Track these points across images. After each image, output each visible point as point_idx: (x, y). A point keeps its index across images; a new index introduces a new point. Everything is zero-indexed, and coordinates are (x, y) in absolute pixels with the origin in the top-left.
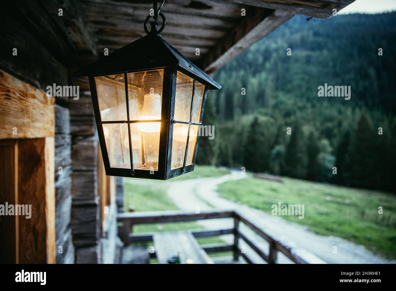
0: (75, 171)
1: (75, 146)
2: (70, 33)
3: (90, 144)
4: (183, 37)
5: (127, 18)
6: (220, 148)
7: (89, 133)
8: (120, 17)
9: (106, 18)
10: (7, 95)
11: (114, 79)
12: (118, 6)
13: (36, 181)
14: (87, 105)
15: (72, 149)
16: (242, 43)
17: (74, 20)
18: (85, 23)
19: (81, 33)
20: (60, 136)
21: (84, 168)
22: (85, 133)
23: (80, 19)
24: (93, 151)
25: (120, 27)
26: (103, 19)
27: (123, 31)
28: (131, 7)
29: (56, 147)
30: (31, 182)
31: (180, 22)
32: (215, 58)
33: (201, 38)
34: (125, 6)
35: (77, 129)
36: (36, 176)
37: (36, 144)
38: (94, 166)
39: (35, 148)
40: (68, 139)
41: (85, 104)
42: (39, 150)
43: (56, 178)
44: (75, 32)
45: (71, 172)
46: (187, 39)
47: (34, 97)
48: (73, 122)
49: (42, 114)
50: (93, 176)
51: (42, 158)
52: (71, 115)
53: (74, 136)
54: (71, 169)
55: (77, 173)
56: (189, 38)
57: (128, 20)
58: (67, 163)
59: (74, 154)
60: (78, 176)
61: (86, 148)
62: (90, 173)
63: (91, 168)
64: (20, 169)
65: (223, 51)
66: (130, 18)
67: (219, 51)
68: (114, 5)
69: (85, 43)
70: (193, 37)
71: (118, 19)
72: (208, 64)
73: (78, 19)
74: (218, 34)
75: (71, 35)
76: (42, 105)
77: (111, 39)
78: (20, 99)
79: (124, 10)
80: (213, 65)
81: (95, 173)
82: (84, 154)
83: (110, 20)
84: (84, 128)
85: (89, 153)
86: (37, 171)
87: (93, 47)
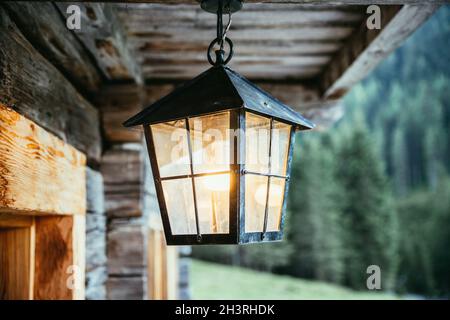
0: (111, 276)
1: (110, 235)
2: (102, 56)
3: (136, 230)
4: (280, 43)
5: (187, 24)
6: (401, 252)
7: (134, 212)
8: (176, 24)
9: (156, 27)
10: (37, 153)
11: (173, 125)
12: (172, 10)
13: (59, 282)
14: (130, 166)
15: (107, 239)
16: (378, 45)
17: (109, 39)
18: (124, 38)
19: (118, 55)
20: (91, 216)
21: (126, 271)
22: (128, 213)
23: (118, 36)
24: (142, 242)
25: (177, 38)
26: (150, 30)
27: (182, 43)
28: (192, 10)
29: (87, 232)
30: (52, 284)
31: (272, 22)
32: (341, 73)
33: (311, 41)
34: (182, 9)
35: (114, 205)
36: (60, 275)
37: (61, 224)
38: (142, 267)
39: (59, 231)
40: (101, 222)
41: (126, 164)
42: (64, 235)
43: (87, 283)
44: (110, 53)
45: (105, 278)
46: (288, 46)
47: (62, 155)
48: (109, 194)
49: (71, 180)
50: (141, 283)
51: (69, 246)
52: (106, 183)
53: (111, 217)
54: (105, 272)
55: (114, 279)
56: (292, 44)
57: (189, 27)
58: (101, 263)
59: (111, 247)
60: (117, 284)
61: (130, 237)
62: (136, 279)
63: (137, 271)
64: (38, 264)
65: (352, 60)
66: (192, 24)
67: (345, 60)
68: (166, 10)
69: (124, 68)
70: (298, 42)
71: (173, 27)
72: (331, 83)
73: (115, 37)
74: (341, 32)
75: (104, 59)
76: (70, 166)
77: (164, 56)
78: (50, 158)
79: (182, 14)
80: (339, 84)
81: (145, 279)
82: (127, 246)
83: (161, 30)
84: (127, 203)
85: (134, 245)
86: (61, 267)
87: (137, 72)
